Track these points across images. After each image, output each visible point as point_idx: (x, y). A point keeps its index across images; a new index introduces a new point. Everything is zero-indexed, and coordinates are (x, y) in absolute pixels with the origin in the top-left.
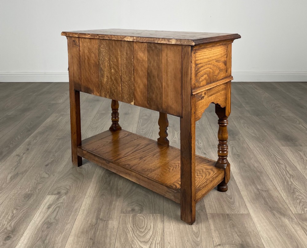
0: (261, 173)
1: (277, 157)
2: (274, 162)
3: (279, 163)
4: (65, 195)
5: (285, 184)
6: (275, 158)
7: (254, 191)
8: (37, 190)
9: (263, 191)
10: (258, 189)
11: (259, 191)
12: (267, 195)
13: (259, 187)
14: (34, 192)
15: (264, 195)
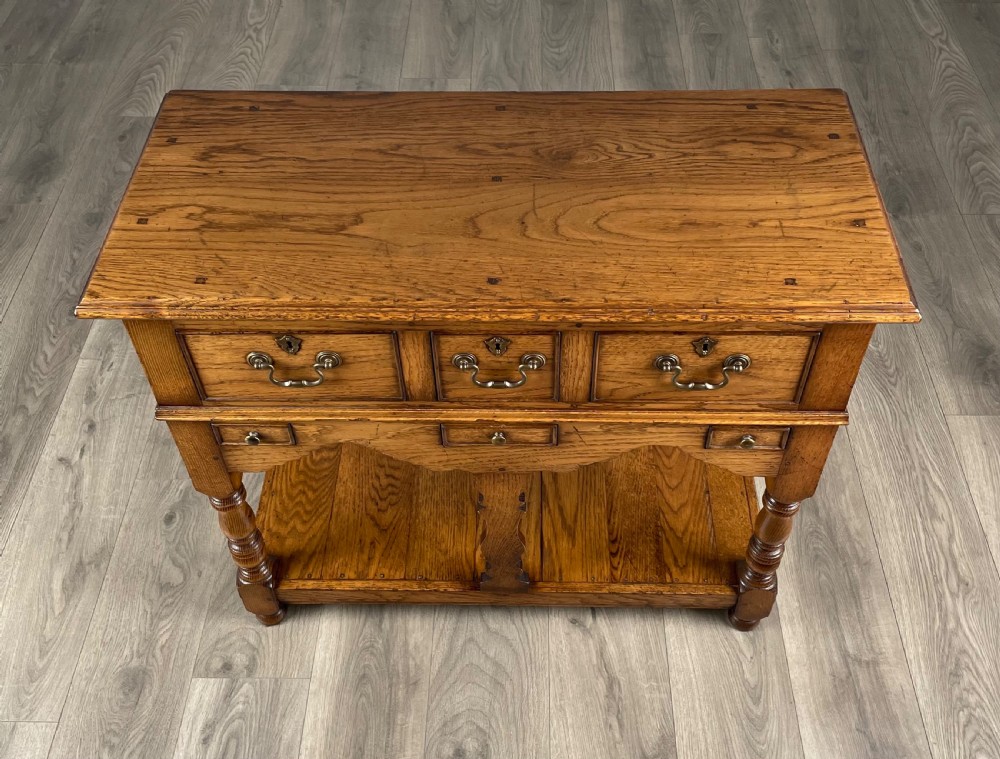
0: (866, 565)
1: (931, 478)
2: (918, 505)
3: (933, 514)
4: (249, 680)
5: (936, 628)
6: (925, 484)
7: (831, 663)
8: (158, 652)
9: (860, 662)
10: (845, 655)
11: (847, 666)
12: (872, 684)
13: (849, 644)
14: (151, 660)
15: (861, 684)
